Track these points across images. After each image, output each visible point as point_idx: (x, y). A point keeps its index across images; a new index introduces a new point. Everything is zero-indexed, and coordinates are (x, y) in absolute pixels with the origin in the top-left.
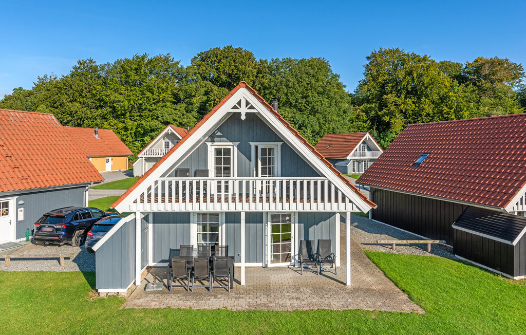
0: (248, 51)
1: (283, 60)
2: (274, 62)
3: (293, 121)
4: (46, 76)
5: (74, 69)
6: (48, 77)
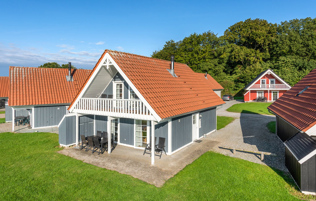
0: (263, 20)
1: (290, 21)
2: (283, 24)
3: (294, 64)
4: (156, 51)
5: (164, 46)
6: (157, 52)
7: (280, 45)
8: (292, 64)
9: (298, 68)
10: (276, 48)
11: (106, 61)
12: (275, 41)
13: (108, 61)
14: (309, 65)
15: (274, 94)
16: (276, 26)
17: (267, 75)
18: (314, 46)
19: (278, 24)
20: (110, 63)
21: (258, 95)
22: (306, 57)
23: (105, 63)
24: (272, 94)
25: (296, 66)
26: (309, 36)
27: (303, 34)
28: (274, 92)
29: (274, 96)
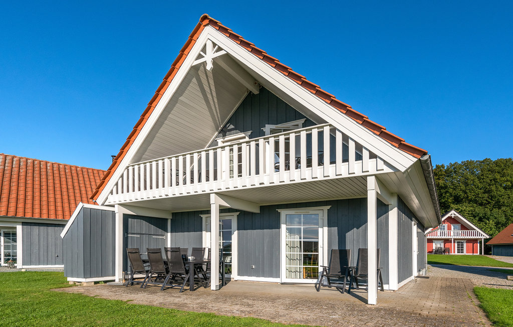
7: (451, 190)
8: (469, 214)
9: (477, 218)
10: (446, 194)
11: (204, 49)
12: (443, 185)
13: (209, 46)
14: (492, 216)
15: (458, 245)
16: (443, 168)
17: (450, 218)
18: (498, 192)
19: (445, 166)
20: (217, 51)
21: (434, 246)
22: (487, 206)
23: (200, 56)
24: (456, 244)
25: (475, 217)
26: (491, 180)
27: (482, 177)
28: (458, 242)
29: (458, 247)
